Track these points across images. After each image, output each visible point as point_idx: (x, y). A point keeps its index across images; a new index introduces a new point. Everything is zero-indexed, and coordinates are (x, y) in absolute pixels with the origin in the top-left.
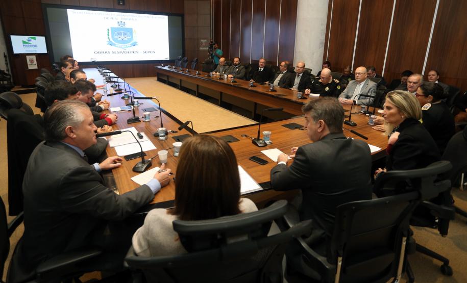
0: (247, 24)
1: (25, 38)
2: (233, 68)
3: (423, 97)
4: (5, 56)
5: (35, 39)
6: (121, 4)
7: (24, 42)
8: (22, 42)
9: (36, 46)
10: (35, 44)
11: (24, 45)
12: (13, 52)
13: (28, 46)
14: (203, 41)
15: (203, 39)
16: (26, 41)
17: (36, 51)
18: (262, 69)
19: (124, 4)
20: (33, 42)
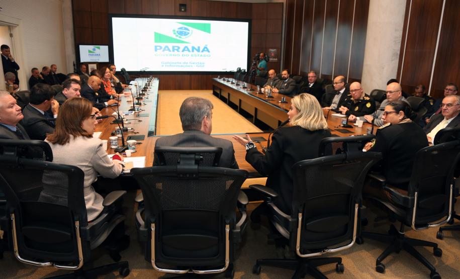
0: (319, 29)
1: (91, 47)
2: (281, 83)
3: (394, 114)
4: (74, 65)
5: (99, 48)
6: (183, 10)
7: (90, 51)
8: (88, 52)
9: (99, 55)
10: (98, 53)
11: (89, 55)
12: (80, 61)
13: (93, 55)
14: (272, 50)
15: (272, 48)
16: (92, 51)
17: (99, 60)
18: (312, 85)
19: (185, 11)
20: (97, 51)
